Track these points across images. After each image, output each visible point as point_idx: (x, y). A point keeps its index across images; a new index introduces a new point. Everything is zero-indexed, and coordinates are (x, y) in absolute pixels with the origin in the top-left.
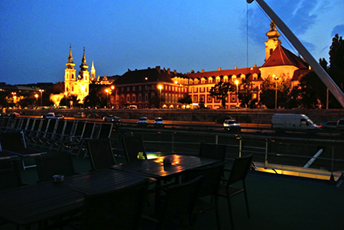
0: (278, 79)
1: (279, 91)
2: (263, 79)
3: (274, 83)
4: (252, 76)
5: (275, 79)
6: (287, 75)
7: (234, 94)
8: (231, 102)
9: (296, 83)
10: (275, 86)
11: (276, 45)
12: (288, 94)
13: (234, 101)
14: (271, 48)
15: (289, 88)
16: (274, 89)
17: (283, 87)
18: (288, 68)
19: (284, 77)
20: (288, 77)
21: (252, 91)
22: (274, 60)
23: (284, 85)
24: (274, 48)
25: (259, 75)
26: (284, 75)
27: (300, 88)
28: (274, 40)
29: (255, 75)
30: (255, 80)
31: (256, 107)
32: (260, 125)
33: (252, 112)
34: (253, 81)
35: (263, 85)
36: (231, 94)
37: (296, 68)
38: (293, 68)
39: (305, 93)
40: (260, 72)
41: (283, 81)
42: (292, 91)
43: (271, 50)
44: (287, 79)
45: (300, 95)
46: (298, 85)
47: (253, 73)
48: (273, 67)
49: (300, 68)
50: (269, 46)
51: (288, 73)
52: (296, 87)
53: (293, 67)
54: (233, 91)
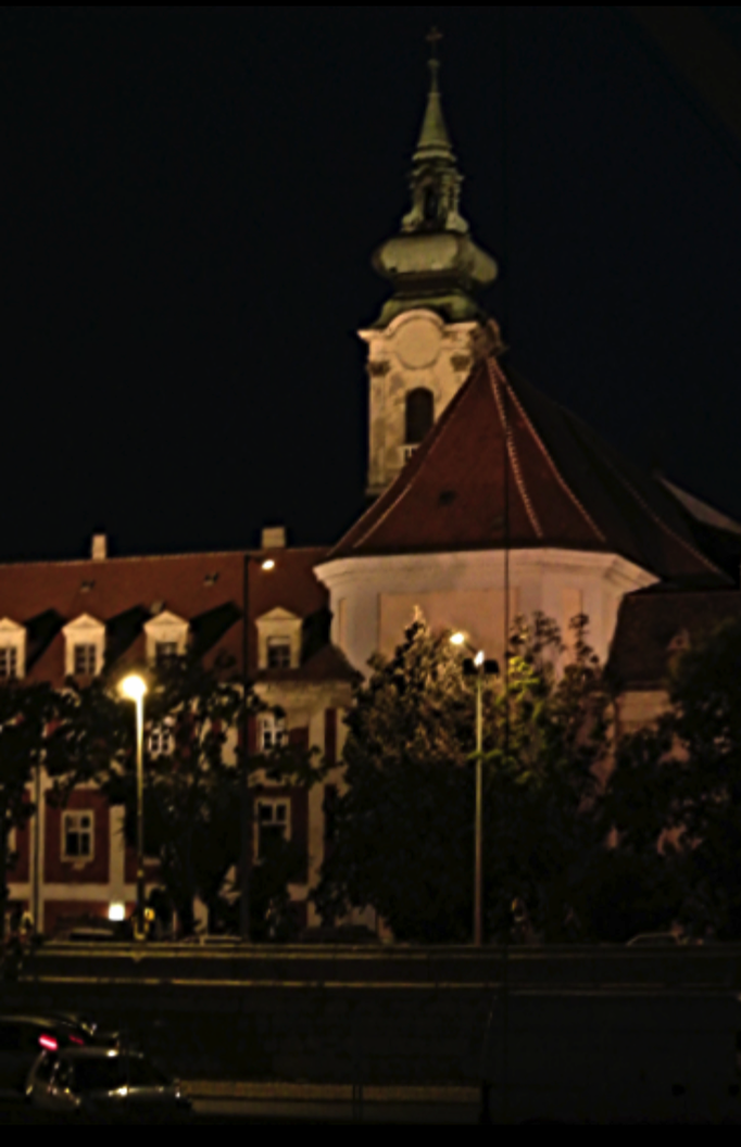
0: (491, 667)
1: (499, 779)
2: (357, 661)
3: (464, 705)
4: (251, 633)
5: (468, 666)
6: (569, 637)
7: (85, 800)
8: (57, 873)
9: (644, 707)
10: (467, 732)
11: (458, 363)
12: (587, 803)
13: (80, 863)
14: (414, 380)
15: (590, 753)
16: (461, 759)
17: (540, 743)
18: (572, 569)
19: (546, 654)
20: (583, 650)
21: (261, 776)
22: (446, 497)
23: (543, 721)
24: (447, 385)
25: (317, 622)
26: (545, 630)
27: (679, 752)
28: (447, 316)
29: (278, 627)
30: (279, 670)
31: (292, 925)
32: (371, 1093)
33: (281, 969)
34: (263, 677)
35: (353, 720)
36: (56, 799)
37: (635, 577)
38: (609, 574)
39: (721, 797)
40: (323, 592)
41: (541, 690)
42: (614, 779)
43: (419, 400)
44: (569, 670)
45: (678, 818)
46: (665, 722)
47: (264, 609)
48: (445, 559)
49: (665, 578)
50: (396, 367)
51: (583, 620)
52: (643, 746)
53: (608, 559)
54: (86, 774)
